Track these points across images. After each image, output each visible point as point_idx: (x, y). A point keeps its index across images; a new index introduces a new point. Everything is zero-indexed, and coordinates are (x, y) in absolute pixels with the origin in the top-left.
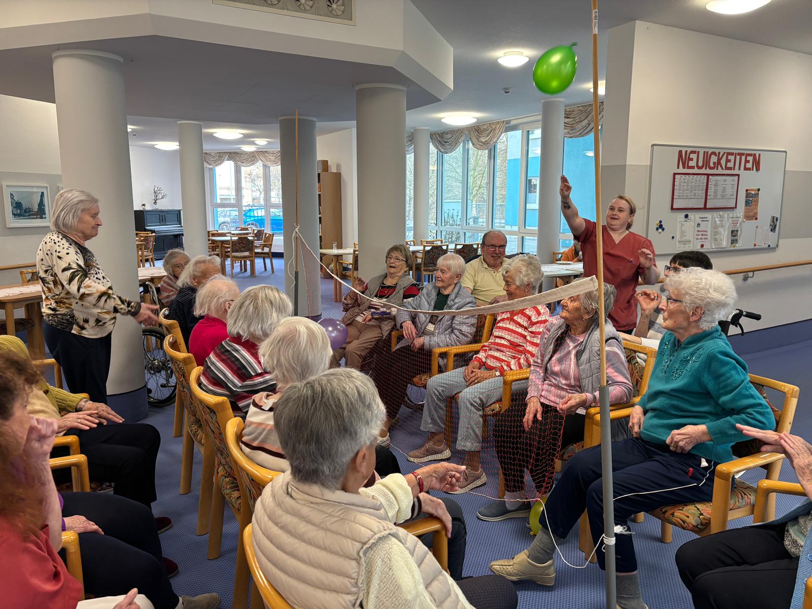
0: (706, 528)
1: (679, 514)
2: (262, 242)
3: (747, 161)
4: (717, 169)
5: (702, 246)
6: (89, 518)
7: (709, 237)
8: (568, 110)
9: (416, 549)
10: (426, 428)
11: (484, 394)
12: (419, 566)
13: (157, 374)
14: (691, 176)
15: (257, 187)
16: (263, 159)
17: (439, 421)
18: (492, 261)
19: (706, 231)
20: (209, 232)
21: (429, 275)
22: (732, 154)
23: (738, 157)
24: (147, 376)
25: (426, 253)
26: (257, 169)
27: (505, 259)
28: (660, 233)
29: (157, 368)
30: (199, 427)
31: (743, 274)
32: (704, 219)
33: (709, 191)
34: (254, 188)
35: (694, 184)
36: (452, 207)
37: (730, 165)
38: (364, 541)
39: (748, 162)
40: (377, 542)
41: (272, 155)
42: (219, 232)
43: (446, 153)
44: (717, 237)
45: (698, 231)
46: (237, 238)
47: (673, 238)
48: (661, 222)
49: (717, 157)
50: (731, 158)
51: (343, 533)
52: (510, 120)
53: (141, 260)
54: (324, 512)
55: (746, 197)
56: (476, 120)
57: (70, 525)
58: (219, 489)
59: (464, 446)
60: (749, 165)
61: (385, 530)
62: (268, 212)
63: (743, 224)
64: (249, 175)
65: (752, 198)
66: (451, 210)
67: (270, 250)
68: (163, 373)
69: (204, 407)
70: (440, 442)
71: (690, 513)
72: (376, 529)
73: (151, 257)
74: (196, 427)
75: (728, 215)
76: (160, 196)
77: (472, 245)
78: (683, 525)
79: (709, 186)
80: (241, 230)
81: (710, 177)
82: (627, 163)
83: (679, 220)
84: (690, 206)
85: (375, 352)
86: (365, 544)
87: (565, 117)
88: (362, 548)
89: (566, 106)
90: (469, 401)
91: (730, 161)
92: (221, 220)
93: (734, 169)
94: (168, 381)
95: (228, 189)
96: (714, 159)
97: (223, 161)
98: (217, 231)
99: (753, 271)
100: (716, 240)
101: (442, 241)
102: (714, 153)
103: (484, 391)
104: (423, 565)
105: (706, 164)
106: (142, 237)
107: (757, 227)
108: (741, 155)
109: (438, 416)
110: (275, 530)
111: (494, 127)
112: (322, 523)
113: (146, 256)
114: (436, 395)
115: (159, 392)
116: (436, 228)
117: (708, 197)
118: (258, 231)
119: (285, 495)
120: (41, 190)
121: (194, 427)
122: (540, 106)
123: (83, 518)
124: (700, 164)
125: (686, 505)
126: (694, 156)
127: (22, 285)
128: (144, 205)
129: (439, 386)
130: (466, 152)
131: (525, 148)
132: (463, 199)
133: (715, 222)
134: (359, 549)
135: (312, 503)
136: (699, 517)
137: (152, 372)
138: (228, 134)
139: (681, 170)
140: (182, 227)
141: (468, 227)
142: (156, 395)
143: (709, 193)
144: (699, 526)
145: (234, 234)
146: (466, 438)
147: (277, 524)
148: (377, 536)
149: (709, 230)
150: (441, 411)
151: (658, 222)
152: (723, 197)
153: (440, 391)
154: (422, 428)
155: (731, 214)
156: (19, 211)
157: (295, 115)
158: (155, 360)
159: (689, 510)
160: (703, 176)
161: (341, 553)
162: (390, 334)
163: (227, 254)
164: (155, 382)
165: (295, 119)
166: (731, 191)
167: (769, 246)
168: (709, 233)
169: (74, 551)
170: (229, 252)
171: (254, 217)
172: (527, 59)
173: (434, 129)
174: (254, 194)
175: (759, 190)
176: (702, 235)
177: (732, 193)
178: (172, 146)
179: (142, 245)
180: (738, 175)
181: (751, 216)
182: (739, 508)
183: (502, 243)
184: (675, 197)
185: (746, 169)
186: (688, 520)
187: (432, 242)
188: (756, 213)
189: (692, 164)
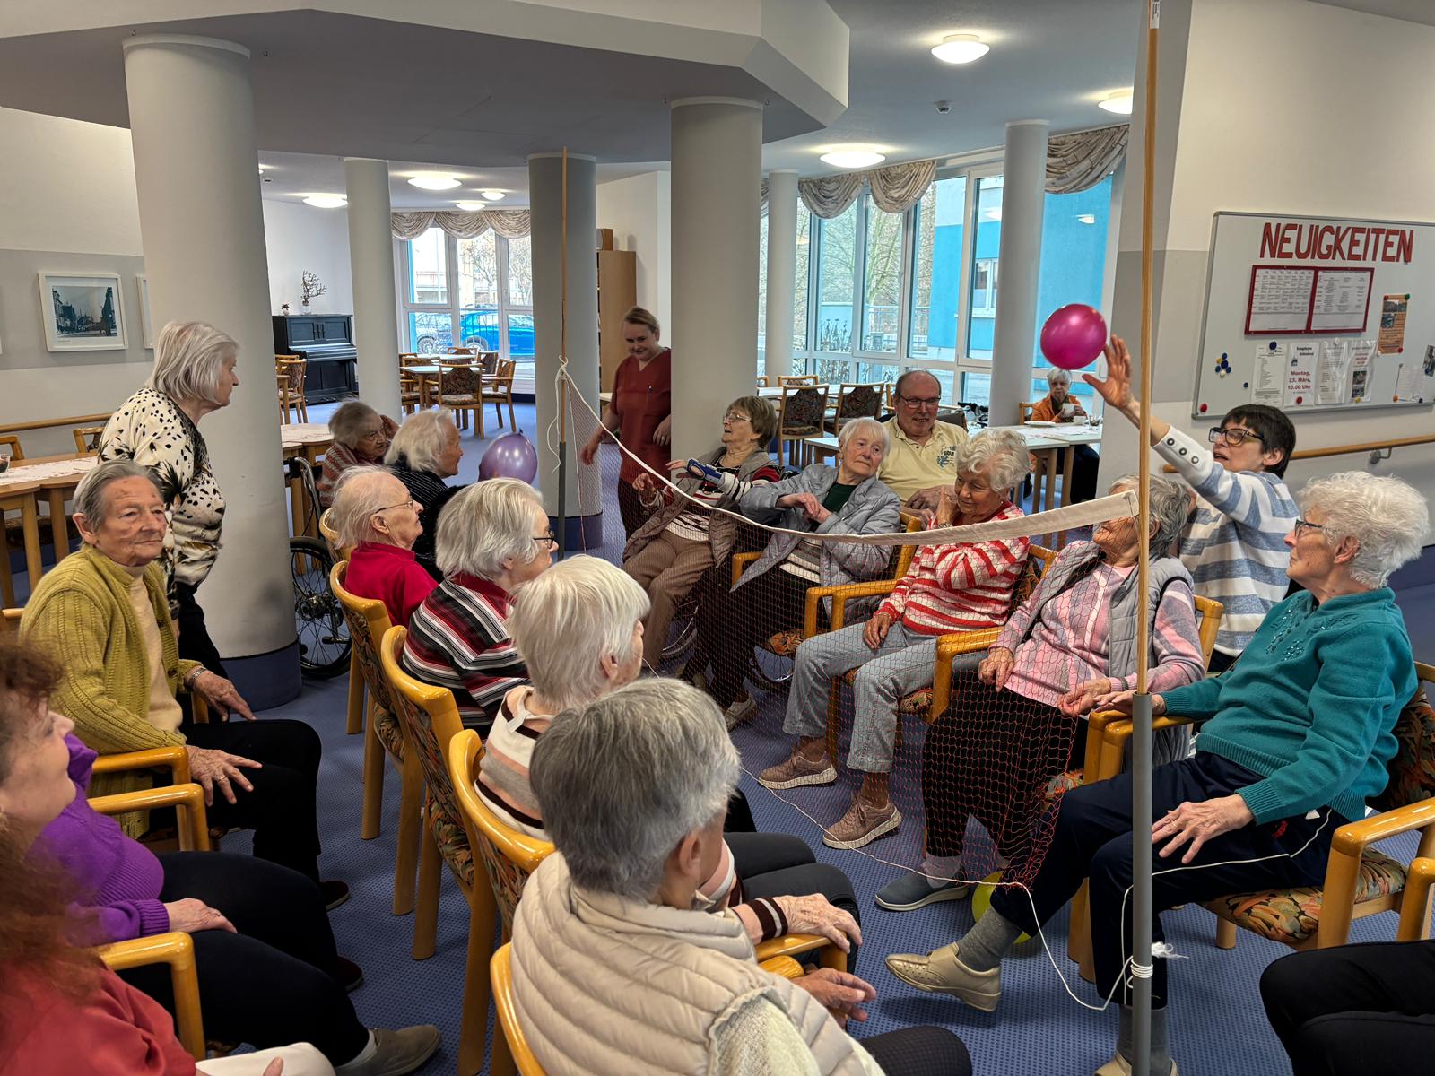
0: (1307, 939)
1: (1260, 911)
2: (494, 376)
3: (1388, 244)
4: (1334, 258)
5: (1299, 400)
6: (210, 904)
7: (1312, 384)
8: (1054, 141)
9: (808, 1013)
10: (792, 729)
11: (902, 674)
12: (811, 1046)
13: (317, 621)
14: (1285, 271)
15: (484, 273)
16: (497, 225)
17: (816, 718)
18: (913, 427)
19: (1308, 374)
20: (401, 356)
21: (792, 442)
22: (1361, 230)
23: (1373, 237)
24: (300, 623)
25: (789, 401)
26: (485, 241)
27: (937, 422)
28: (1222, 377)
29: (317, 609)
30: (394, 726)
31: (1370, 452)
32: (1305, 351)
33: (1316, 298)
34: (477, 275)
35: (1288, 286)
36: (836, 315)
37: (1358, 250)
38: (716, 1009)
39: (1391, 245)
40: (741, 1012)
41: (511, 217)
42: (419, 356)
43: (828, 217)
44: (1328, 383)
45: (1293, 373)
46: (451, 369)
47: (1246, 385)
48: (1225, 356)
49: (1334, 236)
50: (1360, 237)
51: (678, 993)
52: (946, 159)
53: (282, 406)
54: (641, 950)
55: (1384, 310)
56: (883, 158)
57: (178, 917)
58: (434, 843)
59: (861, 764)
60: (1392, 252)
61: (752, 987)
62: (503, 319)
63: (1375, 359)
64: (470, 250)
65: (1394, 313)
66: (833, 320)
67: (509, 389)
68: (327, 618)
69: (407, 703)
70: (816, 754)
71: (1282, 910)
72: (737, 987)
73: (300, 400)
74: (389, 726)
75: (1349, 345)
76: (313, 291)
77: (871, 387)
78: (1268, 932)
79: (1318, 290)
80: (456, 353)
81: (1320, 273)
82: (1168, 248)
83: (1259, 352)
84: (1280, 327)
85: (702, 590)
86: (718, 1014)
87: (1049, 155)
88: (713, 1023)
89: (1051, 134)
90: (874, 684)
91: (1357, 243)
92: (421, 331)
93: (1364, 259)
94: (335, 633)
95: (433, 275)
96: (1329, 239)
97: (425, 228)
98: (415, 355)
99: (1390, 447)
100: (1325, 389)
101: (815, 379)
102: (1329, 229)
103: (902, 667)
104: (819, 1043)
105: (1314, 249)
106: (284, 364)
107: (1401, 366)
108: (1378, 232)
109: (815, 709)
110: (551, 976)
111: (915, 170)
112: (638, 971)
113: (291, 399)
114: (812, 672)
115: (320, 653)
116: (806, 354)
117: (1315, 311)
118: (488, 355)
119: (567, 914)
120: (106, 285)
121: (386, 727)
122: (1003, 134)
123: (198, 904)
124: (1303, 249)
125: (1274, 896)
126: (1291, 234)
127: (79, 457)
128: (285, 306)
129: (818, 656)
130: (864, 215)
131: (972, 209)
132: (855, 300)
133: (1325, 355)
134: (707, 1025)
135: (618, 932)
136: (1297, 918)
137: (308, 617)
138: (434, 180)
139: (1268, 260)
140: (352, 345)
141: (862, 354)
142: (315, 656)
143: (1316, 304)
144: (1297, 935)
145: (444, 361)
146: (865, 750)
147: (554, 965)
148: (741, 1000)
149: (1313, 373)
150: (819, 700)
151: (1220, 357)
152: (1342, 310)
153: (820, 665)
154: (785, 729)
155: (1354, 341)
156: (68, 322)
157: (562, 151)
158: (311, 596)
159: (1279, 903)
160: (1306, 272)
161: (674, 1030)
162: (729, 559)
163: (434, 397)
164: (312, 633)
165: (562, 158)
166: (1356, 299)
167: (1421, 400)
168: (1312, 378)
169: (186, 967)
170: (436, 393)
171: (480, 327)
172: (987, 49)
173: (805, 174)
174: (478, 284)
175: (1407, 297)
176: (1300, 380)
177: (1358, 303)
178: (334, 200)
179: (284, 379)
180: (1372, 270)
181: (1391, 345)
182: (1368, 900)
183: (932, 394)
184: (1253, 310)
185: (1386, 258)
186: (1277, 923)
187: (798, 381)
188: (1400, 341)
189: (1287, 248)
